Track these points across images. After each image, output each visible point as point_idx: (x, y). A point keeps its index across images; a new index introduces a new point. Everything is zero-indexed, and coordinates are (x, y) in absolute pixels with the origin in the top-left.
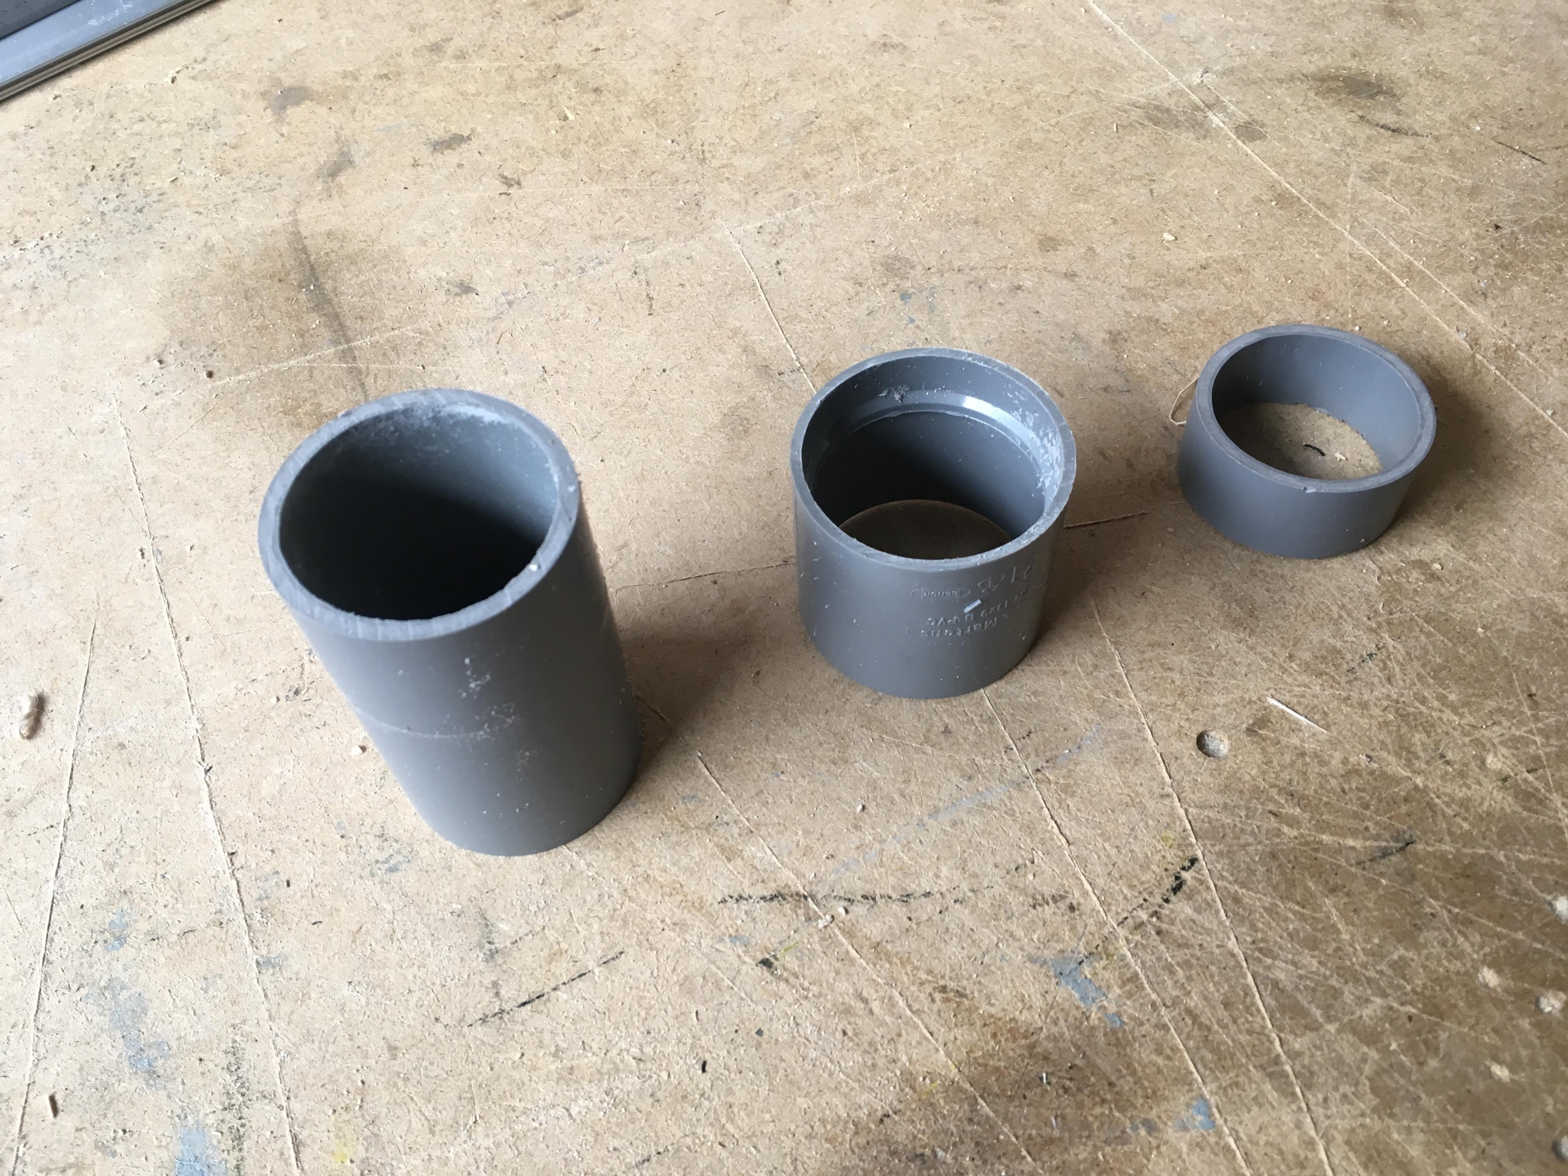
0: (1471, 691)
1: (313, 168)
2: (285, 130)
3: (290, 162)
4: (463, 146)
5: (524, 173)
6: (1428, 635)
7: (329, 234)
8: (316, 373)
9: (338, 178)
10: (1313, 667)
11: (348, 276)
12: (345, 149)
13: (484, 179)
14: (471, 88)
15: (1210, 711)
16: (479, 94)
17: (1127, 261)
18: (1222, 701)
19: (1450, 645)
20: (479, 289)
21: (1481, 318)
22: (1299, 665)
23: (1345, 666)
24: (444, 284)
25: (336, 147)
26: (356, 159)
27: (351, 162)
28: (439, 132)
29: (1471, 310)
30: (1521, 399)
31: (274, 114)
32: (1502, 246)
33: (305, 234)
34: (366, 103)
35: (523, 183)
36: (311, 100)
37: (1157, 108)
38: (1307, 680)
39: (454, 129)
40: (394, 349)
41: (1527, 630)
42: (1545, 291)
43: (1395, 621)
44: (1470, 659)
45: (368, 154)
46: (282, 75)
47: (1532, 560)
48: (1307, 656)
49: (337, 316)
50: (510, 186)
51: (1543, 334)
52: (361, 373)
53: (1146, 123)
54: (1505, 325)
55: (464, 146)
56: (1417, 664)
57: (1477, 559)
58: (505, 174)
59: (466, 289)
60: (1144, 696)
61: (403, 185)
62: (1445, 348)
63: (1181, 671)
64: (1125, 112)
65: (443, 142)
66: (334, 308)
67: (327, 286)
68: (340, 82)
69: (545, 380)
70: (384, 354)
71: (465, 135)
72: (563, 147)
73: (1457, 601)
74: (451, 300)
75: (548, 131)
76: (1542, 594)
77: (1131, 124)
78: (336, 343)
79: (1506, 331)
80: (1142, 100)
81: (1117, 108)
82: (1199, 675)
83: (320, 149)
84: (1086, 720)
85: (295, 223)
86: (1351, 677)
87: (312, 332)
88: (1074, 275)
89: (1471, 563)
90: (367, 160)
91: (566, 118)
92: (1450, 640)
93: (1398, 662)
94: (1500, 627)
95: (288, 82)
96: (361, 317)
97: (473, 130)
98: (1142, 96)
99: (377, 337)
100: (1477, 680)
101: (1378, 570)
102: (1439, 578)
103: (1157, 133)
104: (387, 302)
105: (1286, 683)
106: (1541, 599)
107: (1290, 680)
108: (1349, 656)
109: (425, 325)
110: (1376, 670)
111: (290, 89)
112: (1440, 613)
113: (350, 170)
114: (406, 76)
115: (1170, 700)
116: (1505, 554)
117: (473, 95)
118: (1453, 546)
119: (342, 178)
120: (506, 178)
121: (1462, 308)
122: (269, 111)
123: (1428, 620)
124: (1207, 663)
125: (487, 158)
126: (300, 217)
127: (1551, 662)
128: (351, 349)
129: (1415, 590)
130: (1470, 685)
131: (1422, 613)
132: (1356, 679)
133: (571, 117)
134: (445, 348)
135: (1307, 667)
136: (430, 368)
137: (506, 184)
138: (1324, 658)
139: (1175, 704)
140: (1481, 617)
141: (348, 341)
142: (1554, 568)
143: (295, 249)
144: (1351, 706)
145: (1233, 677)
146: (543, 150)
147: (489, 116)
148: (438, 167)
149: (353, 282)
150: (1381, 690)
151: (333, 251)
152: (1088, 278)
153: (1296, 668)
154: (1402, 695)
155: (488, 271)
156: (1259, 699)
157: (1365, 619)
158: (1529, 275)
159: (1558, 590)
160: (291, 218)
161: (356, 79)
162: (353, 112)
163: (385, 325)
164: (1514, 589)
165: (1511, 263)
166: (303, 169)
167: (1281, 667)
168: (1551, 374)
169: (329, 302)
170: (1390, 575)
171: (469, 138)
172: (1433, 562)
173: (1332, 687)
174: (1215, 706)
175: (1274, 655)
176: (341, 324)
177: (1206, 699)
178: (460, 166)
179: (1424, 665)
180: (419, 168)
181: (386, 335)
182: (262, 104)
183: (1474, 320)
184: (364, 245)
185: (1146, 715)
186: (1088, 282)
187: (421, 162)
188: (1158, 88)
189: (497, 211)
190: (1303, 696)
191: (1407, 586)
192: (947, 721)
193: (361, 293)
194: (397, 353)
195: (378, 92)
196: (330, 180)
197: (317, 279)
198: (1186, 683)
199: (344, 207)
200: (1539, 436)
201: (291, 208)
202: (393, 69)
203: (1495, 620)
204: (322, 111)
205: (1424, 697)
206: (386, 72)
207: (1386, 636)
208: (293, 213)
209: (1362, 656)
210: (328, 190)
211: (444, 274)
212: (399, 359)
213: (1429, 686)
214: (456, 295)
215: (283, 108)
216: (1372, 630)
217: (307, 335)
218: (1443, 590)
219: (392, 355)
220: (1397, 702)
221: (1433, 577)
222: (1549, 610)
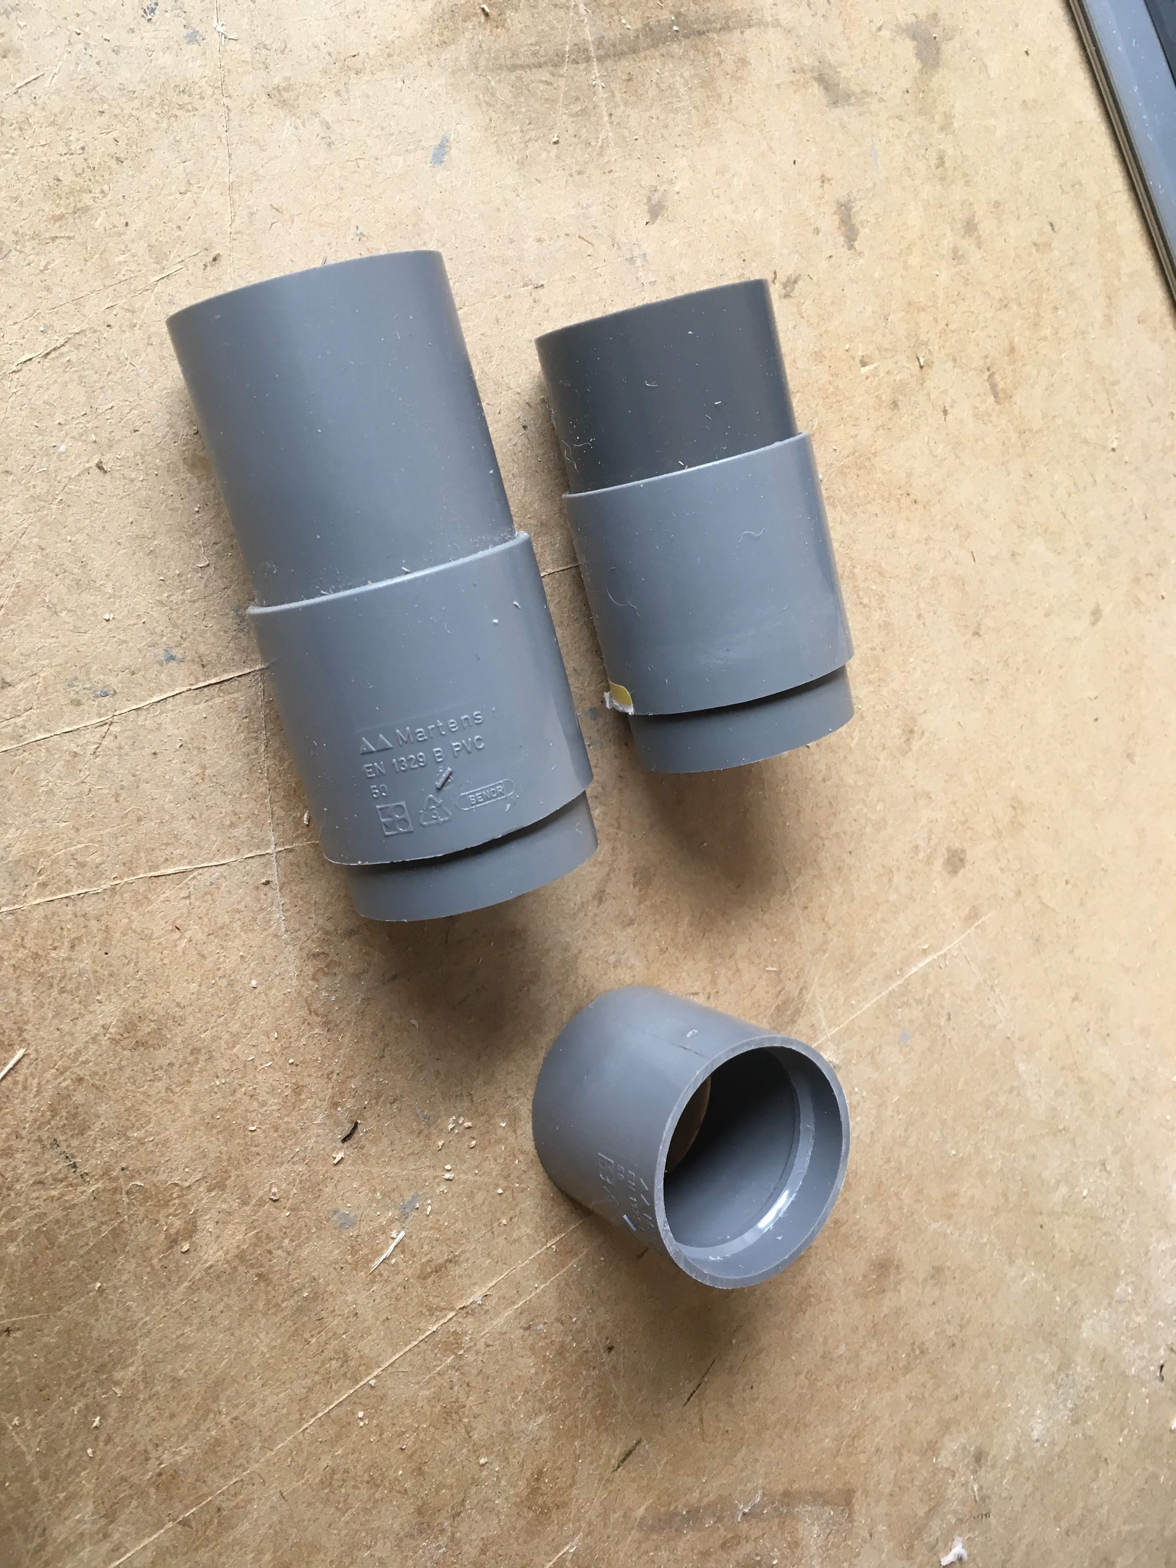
0: (18, 1267)
1: (832, 58)
2: (886, 33)
3: (843, 33)
4: (842, 238)
5: (799, 305)
6: (97, 1231)
7: (743, 62)
8: (561, 13)
9: (816, 85)
10: (64, 1103)
11: (687, 74)
12: (853, 100)
13: (796, 256)
14: (914, 260)
15: (12, 984)
16: (906, 267)
17: (612, 959)
18: (24, 1000)
19: (81, 1252)
20: (654, 227)
21: (500, 1321)
22: (67, 1088)
23: (62, 1138)
24: (665, 187)
25: (858, 90)
26: (838, 111)
27: (835, 103)
28: (862, 214)
29: (509, 1312)
30: (394, 1354)
31: (907, 25)
32: (586, 1352)
33: (747, 32)
34: (910, 134)
35: (786, 301)
36: (921, 72)
37: (797, 1011)
38: (46, 1095)
39: (864, 232)
40: (584, 112)
41: (95, 1334)
42: (526, 1392)
43: (118, 1197)
44: (61, 1271)
45: (843, 126)
46: (956, 43)
47: (187, 1349)
48: (79, 1098)
49: (634, 51)
50: (785, 286)
51: (473, 1384)
52: (555, 66)
53: (780, 997)
54: (488, 1346)
55: (841, 240)
56: (59, 1214)
57: (193, 1289)
58: (800, 282)
59: (656, 211)
60: (38, 914)
61: (798, 161)
62: (466, 1281)
63: (70, 959)
64: (797, 977)
65: (849, 216)
66: (644, 49)
67: (675, 46)
68: (941, 109)
69: (525, 285)
70: (577, 99)
71: (856, 244)
72: (828, 355)
73: (138, 1265)
74: (642, 191)
75: (851, 340)
76: (140, 1354)
77: (780, 981)
78: (599, 43)
79: (481, 1345)
80: (810, 996)
81: (802, 970)
82: (63, 977)
83: (857, 70)
84: (9, 846)
85: (763, 23)
86: (47, 1143)
87: (616, 18)
88: (600, 901)
89: (186, 1284)
90: (836, 124)
91: (864, 364)
92: (88, 1252)
93: (63, 1194)
94: (102, 1306)
95: (948, 49)
96: (630, 80)
97: (860, 254)
98: (814, 997)
99: (601, 94)
100: (32, 1276)
101: (187, 1184)
102: (171, 1247)
103: (766, 1008)
104: (648, 114)
105: (44, 1071)
106: (134, 1352)
107: (48, 1075)
108: (75, 1143)
109: (613, 153)
110: (54, 1169)
111: (938, 50)
112: (125, 1245)
113: (824, 101)
114: (938, 187)
115: (29, 942)
116: (196, 1321)
117: (906, 262)
118: (211, 1267)
119: (816, 89)
120: (795, 282)
121: (514, 1303)
122: (913, 19)
123: (116, 1233)
124: (78, 988)
125: (824, 265)
126: (771, 30)
127: (51, 1357)
128: (588, 59)
129: (157, 1221)
130: (25, 1267)
131: (126, 1227)
132: (43, 1147)
133: (864, 370)
134: (580, 173)
135: (63, 1096)
136: (554, 149)
137: (788, 281)
138: (75, 1116)
139: (24, 947)
140: (116, 1288)
141: (600, 59)
142: (173, 1370)
143: (728, 18)
144: (7, 1139)
145: (57, 1015)
146: (826, 331)
147: (876, 275)
148: (818, 205)
149: (678, 78)
150: (27, 1174)
151: (721, 62)
152: (596, 915)
153: (64, 1085)
154: (18, 1194)
155: (676, 241)
156: (24, 1040)
157: (124, 1165)
158: (550, 1377)
159: (144, 1372)
160: (770, 19)
161: (942, 129)
162: (900, 118)
163: (616, 106)
164: (149, 1327)
165: (565, 1358)
166: (832, 46)
167: (66, 1069)
168: (421, 1388)
169: (655, 46)
170: (179, 1197)
171: (851, 247)
172: (192, 1244)
173: (35, 1120)
174: (19, 992)
175: (84, 1063)
176: (623, 54)
177: (27, 983)
178: (817, 231)
179: (57, 1221)
180: (819, 183)
181: (603, 104)
182: (923, 14)
183: (497, 1314)
184: (726, 99)
185: (11, 913)
186: (590, 914)
187: (826, 185)
188: (821, 1014)
189: (754, 265)
190: (25, 1088)
191: (163, 1212)
192: (19, 686)
193: (663, 86)
194: (577, 115)
195: (923, 151)
196: (815, 74)
197: (686, 36)
198: (52, 962)
199: (778, 86)
200: (344, 1369)
201: (784, 23)
202: (950, 173)
203: (111, 1301)
204: (906, 82)
205: (14, 1218)
206: (947, 165)
207: (100, 1185)
208: (777, 24)
209: (73, 1156)
210: (803, 71)
211: (677, 189)
212: (570, 115)
213: (28, 1224)
214: (649, 199)
215: (914, 37)
216: (107, 1170)
217: (613, 11)
218: (153, 1251)
219: (576, 108)
220: (8, 1189)
221: (173, 1241)
222: (119, 1361)
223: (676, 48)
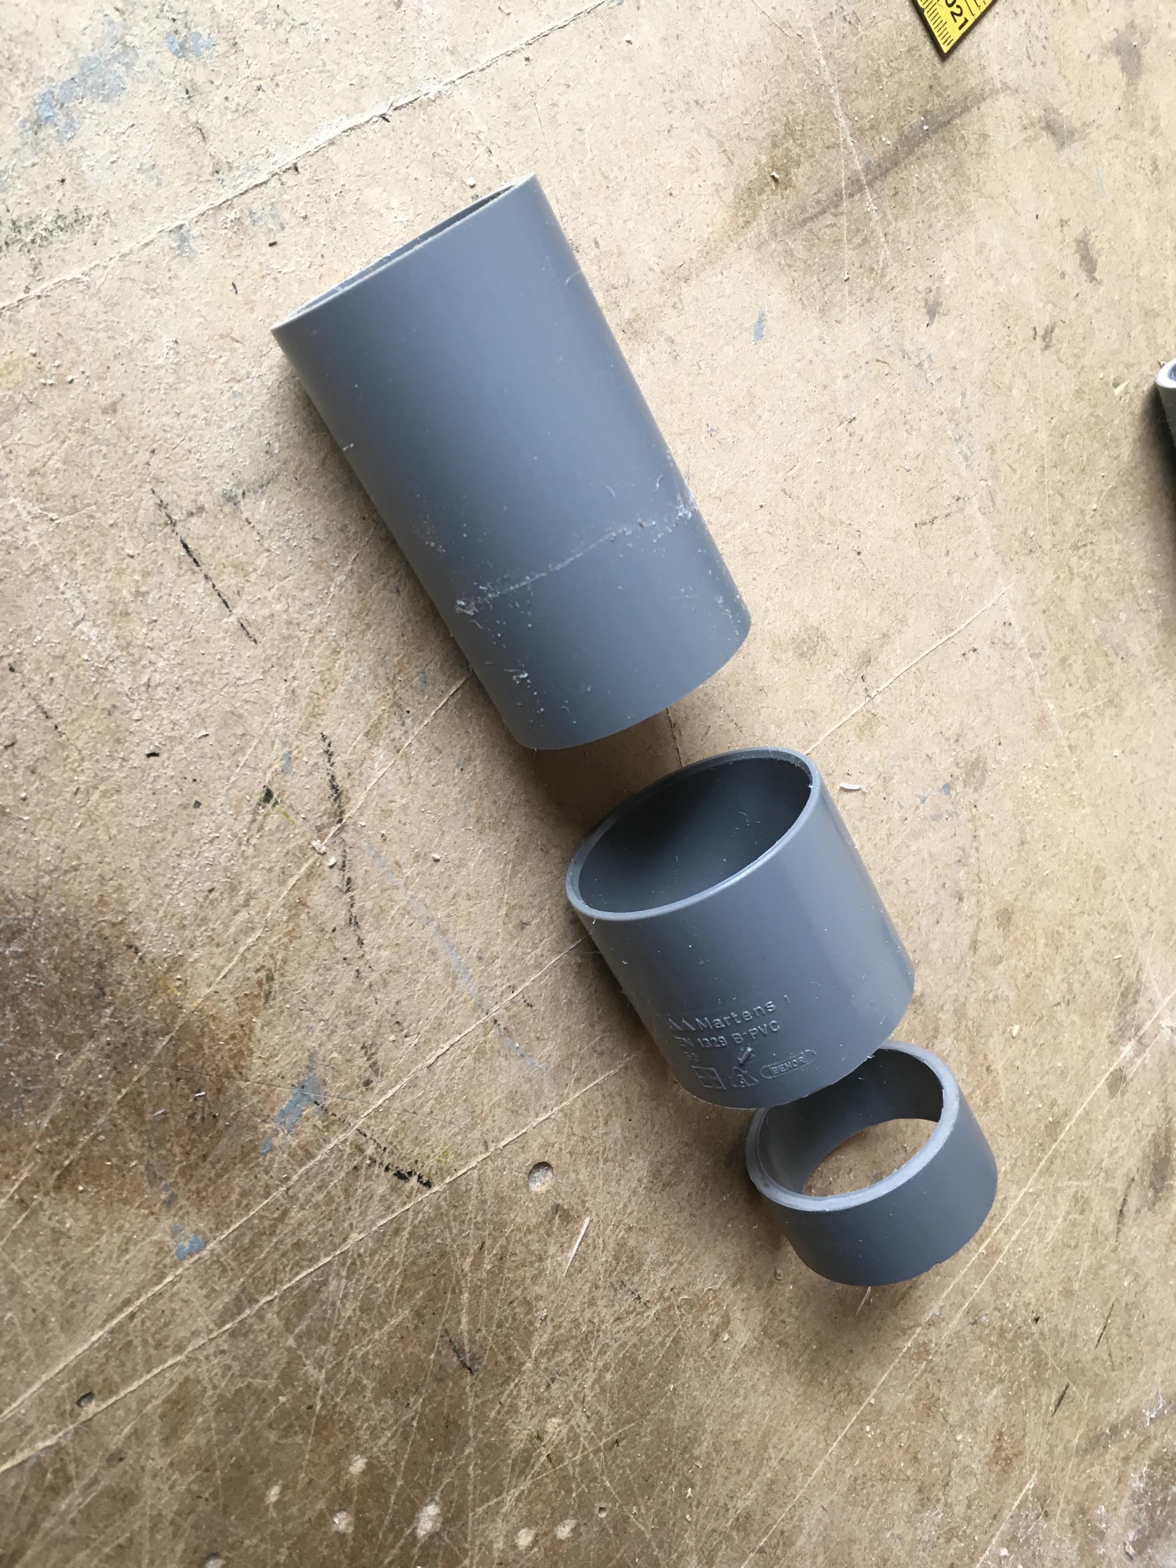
0: (615, 1390)
1: (1055, 102)
2: (1094, 58)
3: (1060, 73)
4: (1084, 274)
5: (1058, 351)
6: (663, 1344)
7: (984, 136)
8: (833, 152)
9: (1044, 133)
10: (623, 1250)
11: (940, 169)
12: (1077, 136)
13: (1050, 306)
14: (1145, 271)
15: (571, 1168)
16: (1139, 281)
17: (991, 997)
18: (581, 1177)
19: (655, 1364)
20: (933, 327)
21: (954, 1324)
22: (623, 1238)
23: (626, 1278)
24: (937, 284)
25: (1078, 125)
26: (1067, 150)
27: (1062, 145)
28: (1098, 244)
29: (960, 1313)
30: (883, 1374)
31: (1111, 43)
32: (1020, 1328)
33: (983, 106)
34: (1127, 148)
35: (1047, 352)
36: (1128, 85)
37: (1138, 991)
38: (610, 1248)
39: (1101, 261)
40: (865, 241)
41: (676, 1424)
42: (981, 1373)
43: (672, 1312)
44: (644, 1383)
45: (1071, 165)
46: (1153, 44)
47: (739, 1416)
48: (632, 1243)
49: (896, 164)
50: (1044, 338)
51: (943, 1379)
52: (836, 206)
53: (1124, 985)
54: (949, 1346)
55: (1083, 276)
56: (635, 1340)
57: (735, 1368)
58: (1056, 330)
59: (933, 311)
60: (579, 1105)
61: (1039, 213)
62: (925, 1299)
63: (606, 1134)
64: (1134, 963)
65: (1088, 250)
66: (903, 159)
67: (928, 145)
68: (1148, 114)
69: (841, 423)
70: (858, 230)
71: (1097, 275)
72: (1086, 390)
73: (696, 1361)
74: (920, 296)
75: (1103, 368)
76: (709, 1430)
77: (1121, 970)
78: (867, 169)
79: (943, 1348)
80: (1145, 975)
81: (1136, 955)
82: (604, 1150)
83: (1076, 105)
84: (550, 1056)
85: (994, 92)
86: (617, 1286)
87: (877, 138)
88: (975, 949)
89: (731, 1365)
90: (1066, 165)
91: (1116, 385)
92: (660, 1362)
93: (635, 1323)
94: (676, 1402)
95: (1147, 53)
96: (896, 193)
97: (1100, 283)
98: (1148, 976)
99: (876, 217)
100: (626, 1394)
101: (718, 1286)
102: (715, 1340)
103: (1114, 997)
104: (915, 220)
105: (605, 1229)
106: (704, 1431)
107: (608, 1232)
108: (636, 1279)
109: (893, 271)
110: (626, 1306)
111: (1139, 56)
112: (684, 1349)
113: (1054, 147)
114: (1156, 192)
115: (577, 1130)
116: (742, 1391)
117: (1138, 275)
118: (745, 1346)
119: (1045, 138)
120: (1052, 331)
121: (962, 1306)
122: (1114, 35)
123: (675, 1341)
124: (616, 1155)
125: (1073, 305)
126: (1002, 95)
127: (649, 1452)
128: (861, 189)
129: (702, 1323)
130: (620, 1389)
131: (682, 1333)
132: (616, 1290)
133: (1118, 391)
134: (869, 300)
135: (621, 1245)
136: (846, 287)
137: (1046, 333)
138: (632, 1257)
139: (574, 1135)
140: (683, 1384)
141: (870, 184)
142: (733, 1436)
143: (966, 98)
144: (590, 1291)
145: (606, 1180)
146: (1083, 368)
147: (1116, 298)
148: (1061, 250)
149: (934, 175)
150: (608, 1314)
151: (966, 143)
152: (973, 963)
153: (620, 1236)
154: (605, 1333)
155: (953, 332)
156: (587, 1210)
157: (672, 1286)
158: (995, 1355)
159: (714, 1444)
160: (999, 85)
161: (1152, 133)
162: (1117, 137)
163: (889, 224)
164: (712, 1406)
165: (1005, 1338)
166: (1053, 89)
167: (620, 1222)
168: (906, 1394)
169: (911, 152)
170: (714, 1298)
171: (1093, 279)
172: (730, 1333)
173: (606, 1271)
174: (576, 1172)
175: (631, 1213)
176: (888, 170)
177: (581, 1163)
178: (1063, 275)
179: (635, 1345)
180: (1059, 228)
181: (878, 229)
182: (1121, 26)
183: (951, 1318)
184: (974, 180)
185: (561, 1110)
186: (969, 964)
187: (1065, 228)
188: (1156, 988)
189: (1017, 328)
190: (595, 1248)
191: (705, 1315)
192: (533, 923)
193: (923, 189)
194: (860, 246)
195: (1139, 162)
196: (1043, 124)
197: (935, 132)
198: (595, 1140)
199: (1014, 148)
200: (851, 1397)
201: (1010, 84)
202: (1163, 175)
203: (682, 1397)
204: (1117, 101)
205: (605, 1353)
206: (1160, 167)
207: (658, 1307)
208: (1005, 87)
209: (637, 1290)
210: (1032, 124)
211: (947, 282)
212: (854, 249)
213: (616, 1354)
214: (926, 301)
215: (1118, 52)
216: (661, 1294)
217: (874, 132)
218: (704, 1347)
219: (857, 240)
220: (598, 1331)
221: (716, 1335)
222: (695, 1440)
223: (928, 147)
